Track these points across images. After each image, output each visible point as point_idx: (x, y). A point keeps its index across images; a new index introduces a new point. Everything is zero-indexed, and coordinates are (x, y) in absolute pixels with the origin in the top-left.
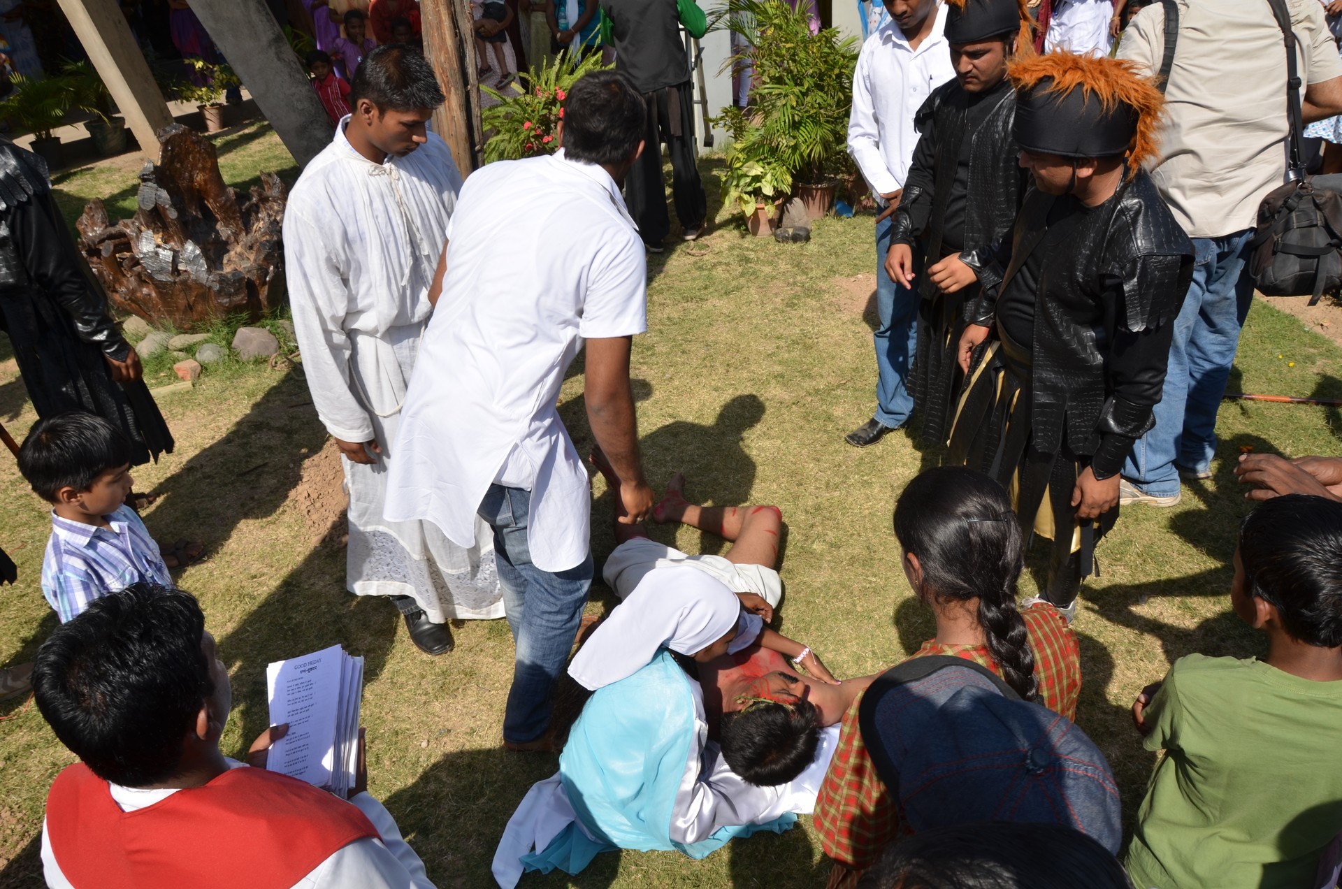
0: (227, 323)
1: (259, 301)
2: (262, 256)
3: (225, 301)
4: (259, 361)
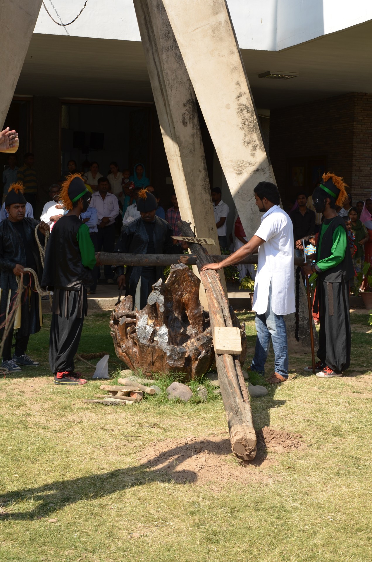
0: (168, 377)
1: (191, 369)
3: (171, 362)
4: (179, 401)
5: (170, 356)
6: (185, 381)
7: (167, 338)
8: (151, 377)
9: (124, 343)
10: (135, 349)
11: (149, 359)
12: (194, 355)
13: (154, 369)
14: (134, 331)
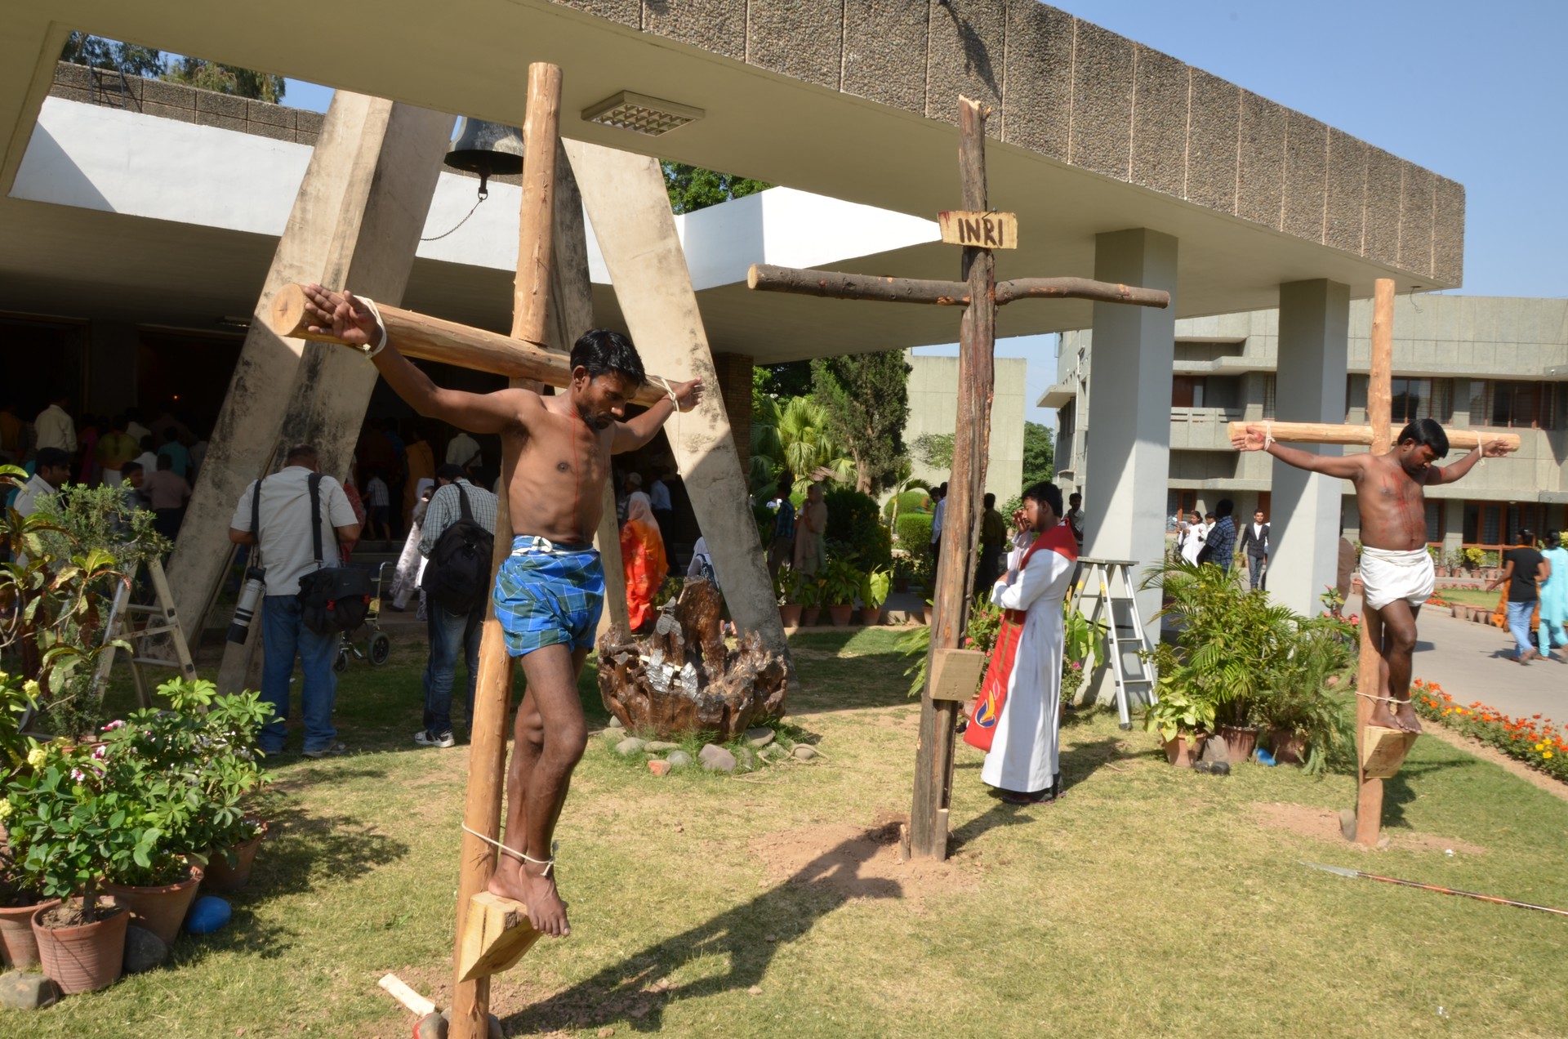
0: (699, 737)
1: (728, 726)
2: (741, 689)
3: (704, 717)
4: (719, 773)
5: (702, 708)
6: (720, 741)
7: (695, 681)
8: (668, 739)
9: (622, 690)
10: (639, 699)
11: (668, 712)
12: (735, 705)
13: (674, 727)
14: (643, 673)
